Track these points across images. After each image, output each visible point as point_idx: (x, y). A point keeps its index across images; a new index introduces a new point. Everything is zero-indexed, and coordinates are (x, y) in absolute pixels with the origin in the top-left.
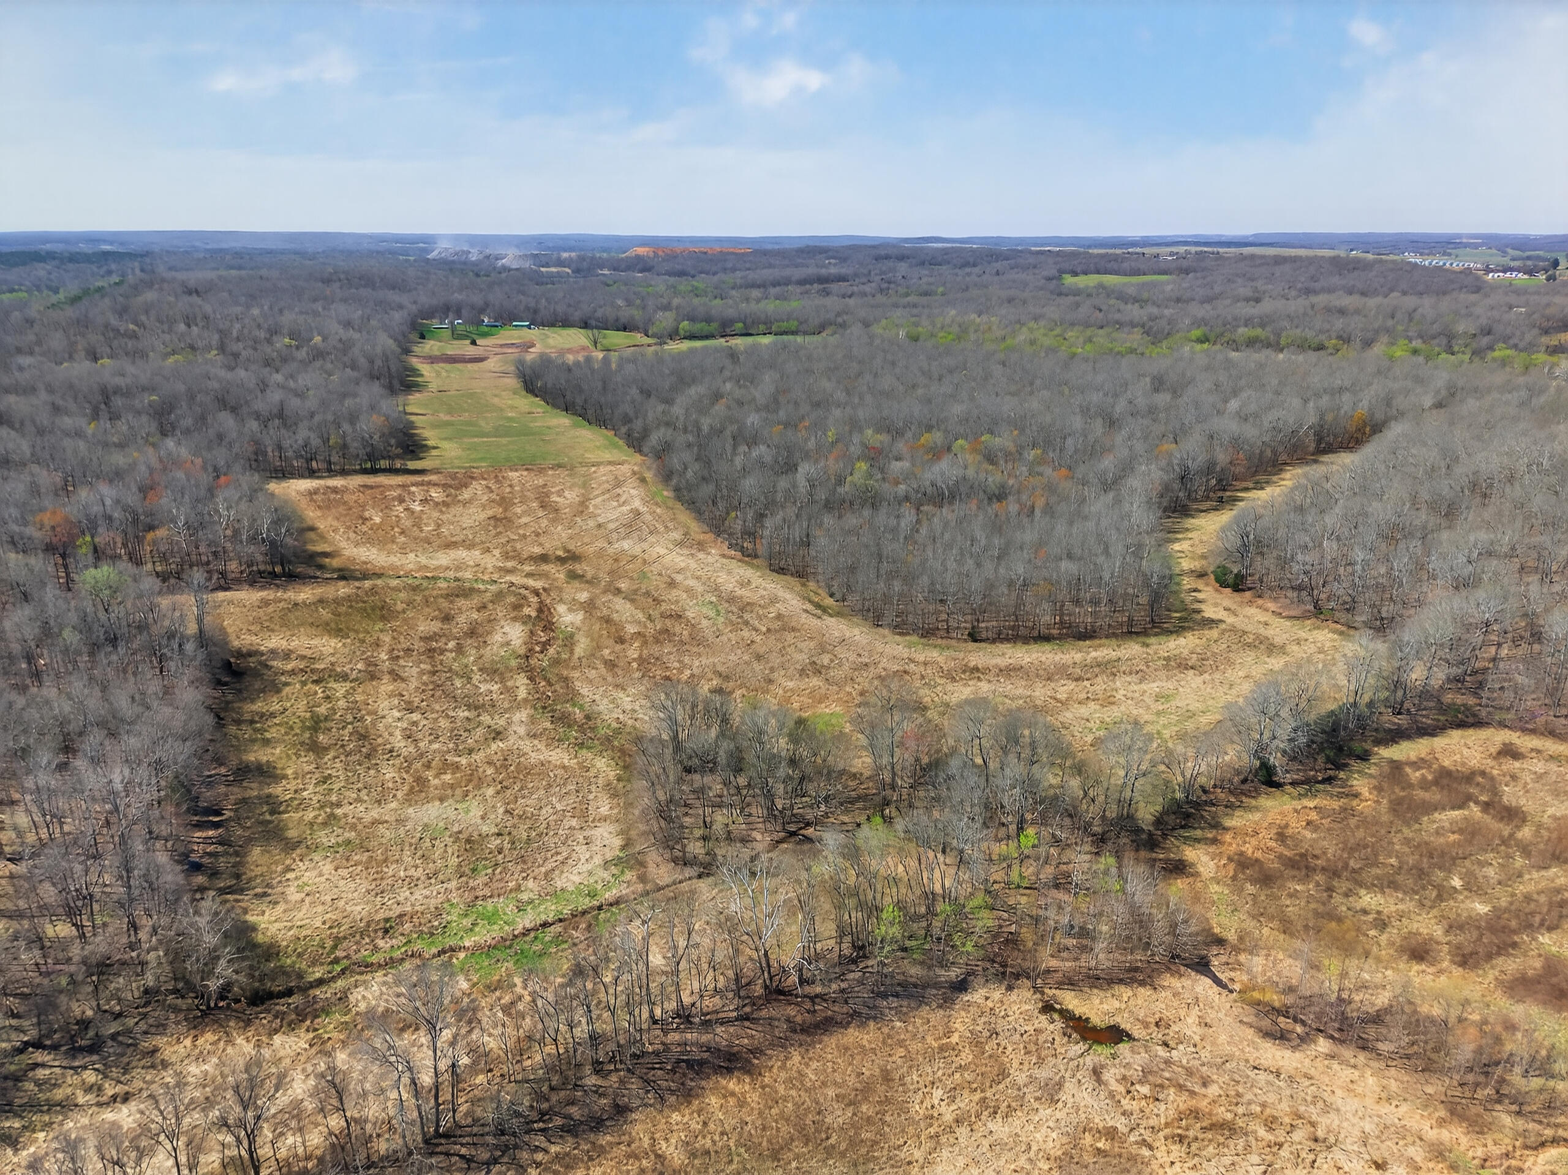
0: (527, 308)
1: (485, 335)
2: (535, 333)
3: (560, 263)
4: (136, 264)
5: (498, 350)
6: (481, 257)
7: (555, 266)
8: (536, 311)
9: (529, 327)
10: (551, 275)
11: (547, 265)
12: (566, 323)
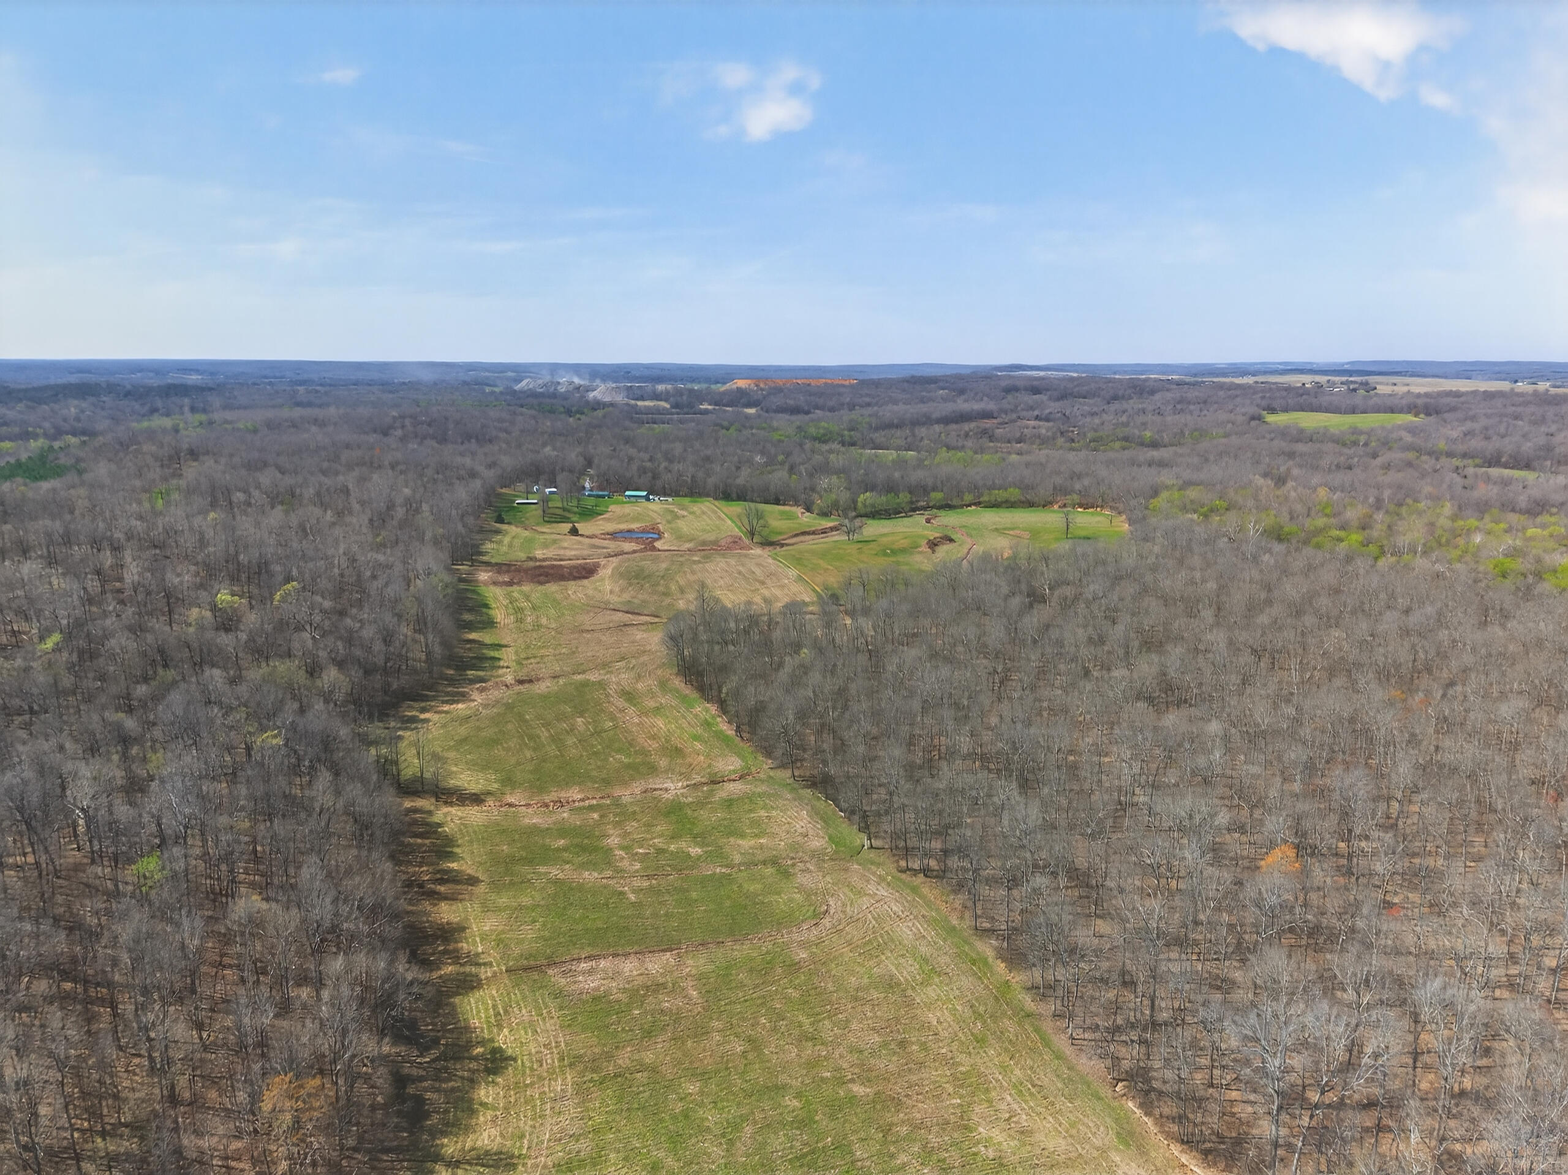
0: (643, 471)
1: (589, 514)
2: (656, 508)
3: (657, 397)
4: (186, 401)
5: (612, 546)
6: (571, 388)
7: (652, 399)
8: (655, 477)
9: (647, 499)
10: (649, 411)
11: (642, 398)
12: (694, 491)
